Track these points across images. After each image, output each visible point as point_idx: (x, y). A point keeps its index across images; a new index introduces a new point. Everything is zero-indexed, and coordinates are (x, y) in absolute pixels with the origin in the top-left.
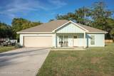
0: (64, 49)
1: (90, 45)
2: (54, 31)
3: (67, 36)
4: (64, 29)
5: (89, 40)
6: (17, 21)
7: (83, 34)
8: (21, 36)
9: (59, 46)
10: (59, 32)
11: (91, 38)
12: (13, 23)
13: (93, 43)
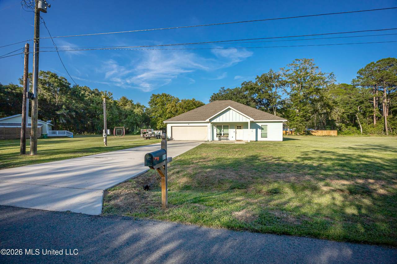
0: (224, 142)
1: (260, 139)
2: (208, 120)
3: (227, 126)
4: (221, 117)
5: (259, 131)
6: (159, 100)
7: (247, 123)
8: (169, 127)
9: (216, 139)
10: (214, 121)
11: (262, 129)
12: (153, 102)
13: (264, 136)
